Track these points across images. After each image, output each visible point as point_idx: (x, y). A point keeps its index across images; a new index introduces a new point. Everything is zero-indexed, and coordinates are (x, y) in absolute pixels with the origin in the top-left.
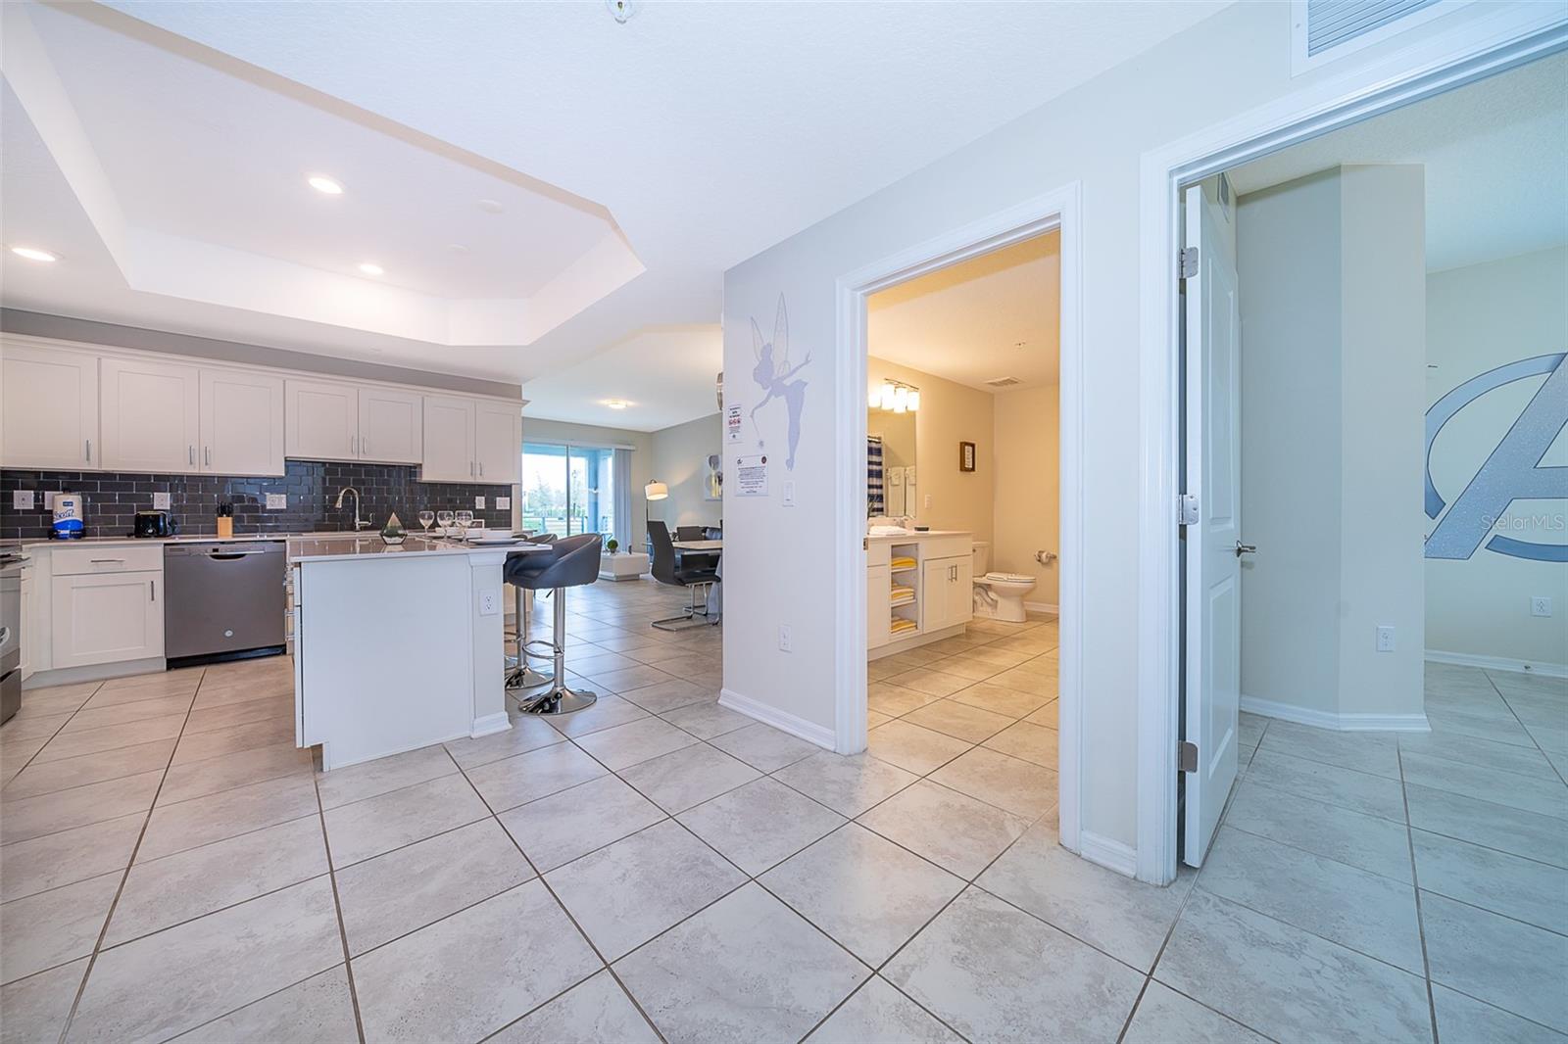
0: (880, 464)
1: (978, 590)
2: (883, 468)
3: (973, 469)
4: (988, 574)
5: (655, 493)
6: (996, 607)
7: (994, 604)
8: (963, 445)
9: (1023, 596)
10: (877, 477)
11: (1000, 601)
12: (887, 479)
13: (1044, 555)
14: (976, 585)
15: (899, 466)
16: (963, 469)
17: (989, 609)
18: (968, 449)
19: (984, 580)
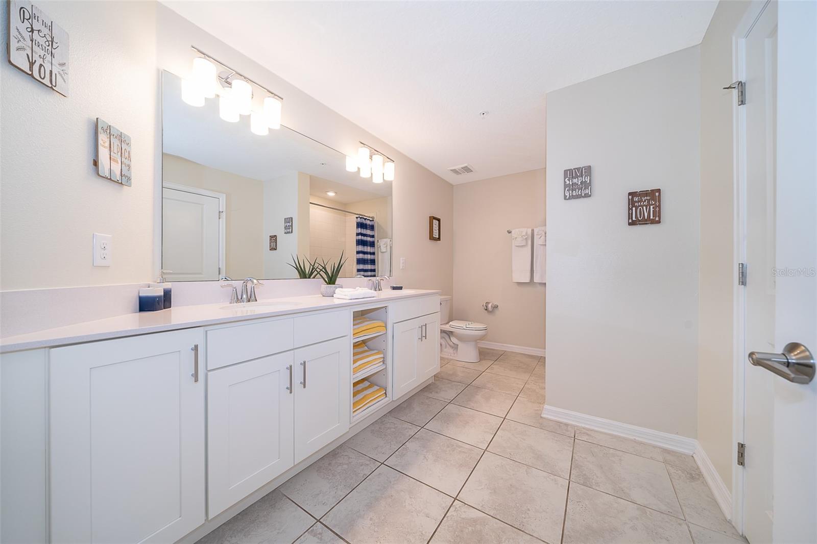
0: (373, 236)
1: (444, 335)
2: (376, 240)
3: (439, 239)
4: (451, 323)
6: (457, 348)
7: (455, 347)
8: (432, 218)
9: (476, 340)
10: (370, 246)
11: (460, 345)
12: (378, 248)
13: (490, 306)
14: (443, 331)
15: (386, 238)
16: (432, 238)
17: (451, 351)
18: (435, 222)
19: (447, 327)
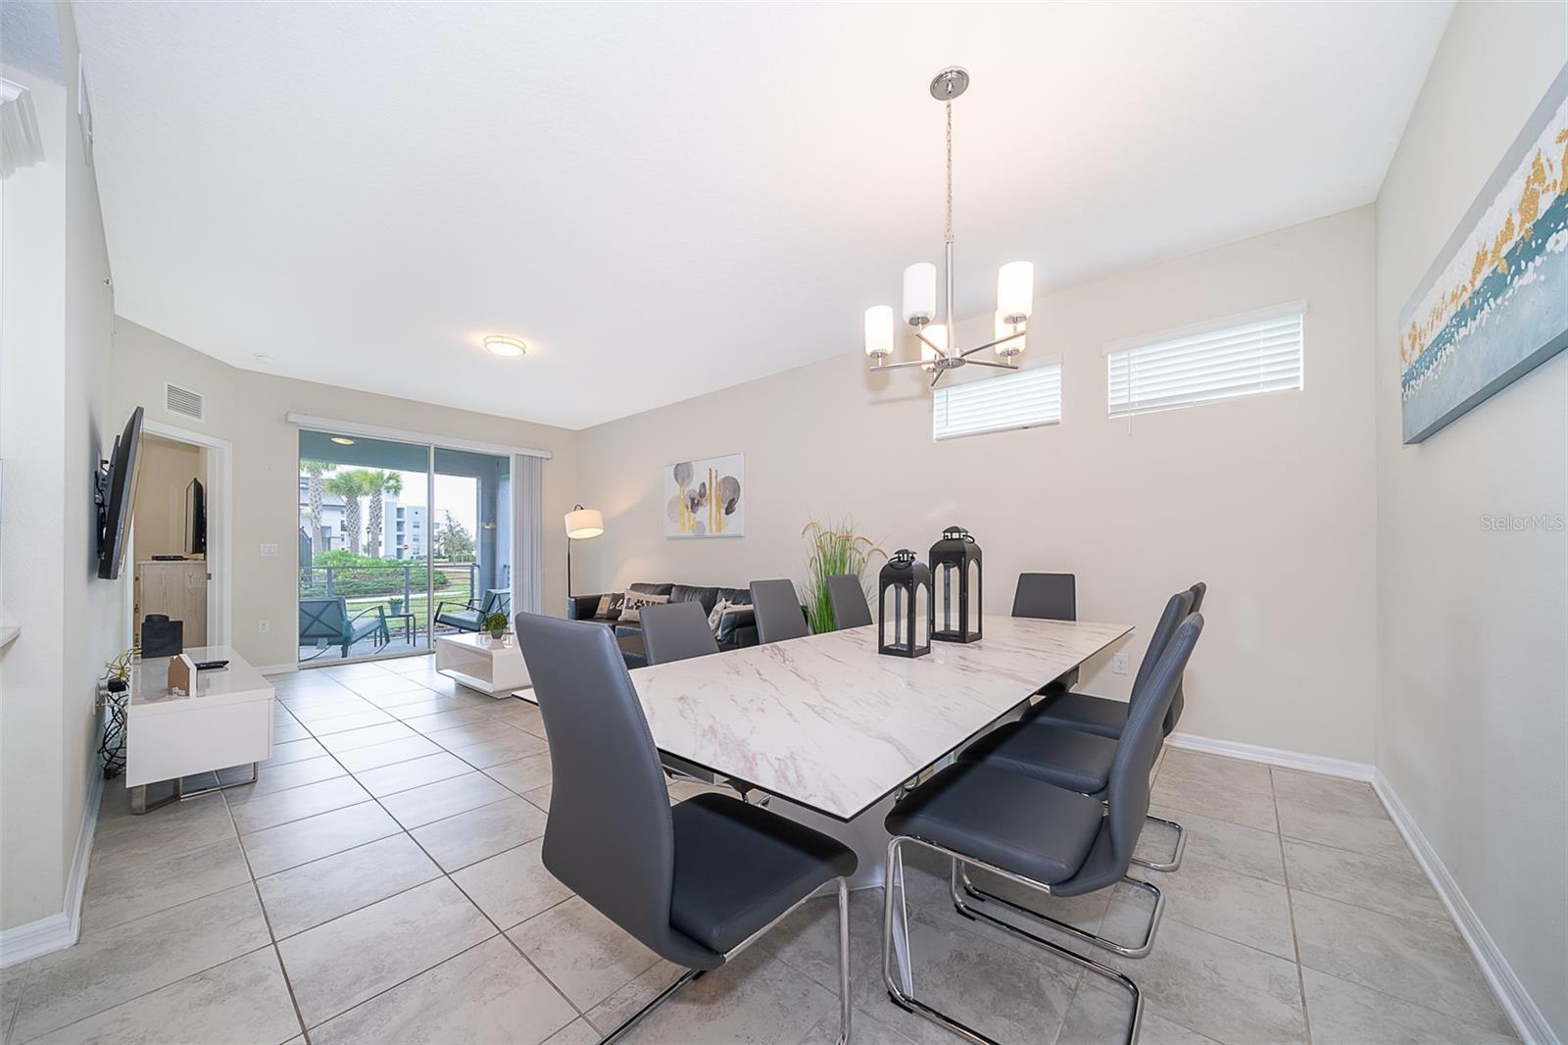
5: (583, 526)
